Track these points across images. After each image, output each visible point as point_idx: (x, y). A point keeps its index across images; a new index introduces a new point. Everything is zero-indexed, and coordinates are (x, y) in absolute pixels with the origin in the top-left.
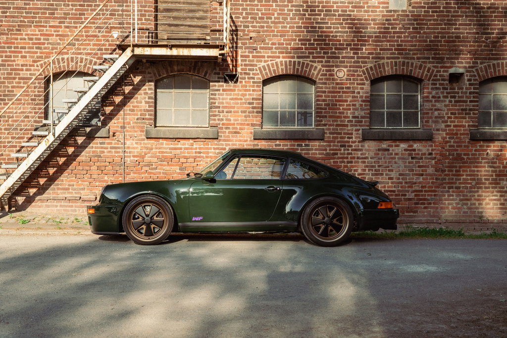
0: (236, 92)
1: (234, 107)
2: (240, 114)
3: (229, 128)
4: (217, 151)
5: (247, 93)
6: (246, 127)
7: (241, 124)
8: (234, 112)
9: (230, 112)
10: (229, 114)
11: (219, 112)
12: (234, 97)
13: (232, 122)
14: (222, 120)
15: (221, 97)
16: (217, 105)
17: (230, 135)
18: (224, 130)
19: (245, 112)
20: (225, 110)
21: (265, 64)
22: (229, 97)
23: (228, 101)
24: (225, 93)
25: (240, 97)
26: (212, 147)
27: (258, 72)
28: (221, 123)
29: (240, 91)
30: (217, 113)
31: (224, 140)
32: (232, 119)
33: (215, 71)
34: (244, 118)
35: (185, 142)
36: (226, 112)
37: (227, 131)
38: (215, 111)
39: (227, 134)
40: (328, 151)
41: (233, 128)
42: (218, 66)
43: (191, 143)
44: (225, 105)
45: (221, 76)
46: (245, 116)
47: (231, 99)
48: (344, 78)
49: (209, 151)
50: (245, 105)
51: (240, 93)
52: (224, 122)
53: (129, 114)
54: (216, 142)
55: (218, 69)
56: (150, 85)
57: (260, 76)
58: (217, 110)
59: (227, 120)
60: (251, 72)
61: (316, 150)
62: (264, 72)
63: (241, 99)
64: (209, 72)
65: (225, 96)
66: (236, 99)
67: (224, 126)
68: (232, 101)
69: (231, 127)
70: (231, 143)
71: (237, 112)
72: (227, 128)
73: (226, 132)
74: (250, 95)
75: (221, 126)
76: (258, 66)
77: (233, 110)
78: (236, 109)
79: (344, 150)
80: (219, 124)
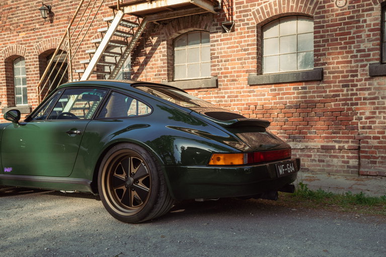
0: (233, 41)
1: (230, 56)
2: (237, 61)
3: (227, 77)
4: (218, 99)
5: (243, 40)
6: (242, 74)
7: (238, 72)
8: (232, 60)
9: (228, 61)
10: (227, 63)
11: (218, 62)
12: (231, 46)
13: (230, 70)
14: (221, 69)
15: (219, 47)
16: (216, 55)
17: (229, 83)
18: (223, 79)
19: (240, 59)
20: (223, 59)
21: (259, 7)
22: (226, 46)
23: (226, 50)
24: (222, 42)
25: (236, 45)
26: (214, 95)
27: (253, 16)
28: (220, 72)
29: (236, 39)
30: (217, 63)
31: (224, 89)
32: (229, 67)
33: (213, 23)
34: (240, 65)
35: (191, 92)
36: (225, 61)
37: (226, 79)
38: (215, 62)
39: (226, 83)
40: (328, 93)
41: (231, 76)
42: (216, 18)
43: (196, 93)
44: (223, 54)
45: (219, 26)
46: (241, 64)
47: (228, 48)
48: (346, 6)
49: (211, 99)
50: (241, 53)
51: (236, 40)
52: (223, 71)
53: (150, 72)
54: (216, 91)
55: (216, 20)
56: (163, 44)
57: (254, 21)
58: (216, 60)
59: (225, 69)
60: (246, 18)
61: (314, 92)
62: (258, 16)
63: (237, 47)
64: (208, 24)
65: (222, 46)
66: (233, 47)
67: (223, 75)
68: (229, 50)
69: (229, 75)
70: (229, 91)
71: (234, 60)
72: (225, 77)
73: (224, 80)
74: (245, 41)
75: (220, 75)
76: (252, 11)
77: (230, 58)
78: (233, 58)
79: (347, 91)
80: (219, 73)
